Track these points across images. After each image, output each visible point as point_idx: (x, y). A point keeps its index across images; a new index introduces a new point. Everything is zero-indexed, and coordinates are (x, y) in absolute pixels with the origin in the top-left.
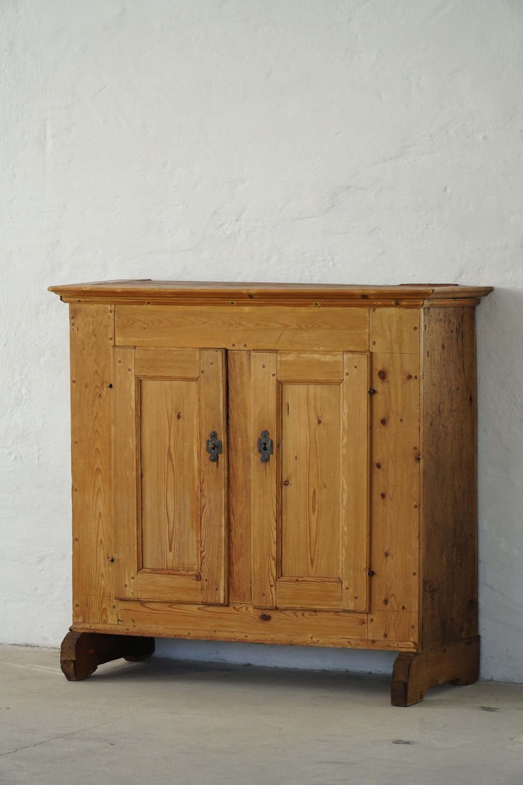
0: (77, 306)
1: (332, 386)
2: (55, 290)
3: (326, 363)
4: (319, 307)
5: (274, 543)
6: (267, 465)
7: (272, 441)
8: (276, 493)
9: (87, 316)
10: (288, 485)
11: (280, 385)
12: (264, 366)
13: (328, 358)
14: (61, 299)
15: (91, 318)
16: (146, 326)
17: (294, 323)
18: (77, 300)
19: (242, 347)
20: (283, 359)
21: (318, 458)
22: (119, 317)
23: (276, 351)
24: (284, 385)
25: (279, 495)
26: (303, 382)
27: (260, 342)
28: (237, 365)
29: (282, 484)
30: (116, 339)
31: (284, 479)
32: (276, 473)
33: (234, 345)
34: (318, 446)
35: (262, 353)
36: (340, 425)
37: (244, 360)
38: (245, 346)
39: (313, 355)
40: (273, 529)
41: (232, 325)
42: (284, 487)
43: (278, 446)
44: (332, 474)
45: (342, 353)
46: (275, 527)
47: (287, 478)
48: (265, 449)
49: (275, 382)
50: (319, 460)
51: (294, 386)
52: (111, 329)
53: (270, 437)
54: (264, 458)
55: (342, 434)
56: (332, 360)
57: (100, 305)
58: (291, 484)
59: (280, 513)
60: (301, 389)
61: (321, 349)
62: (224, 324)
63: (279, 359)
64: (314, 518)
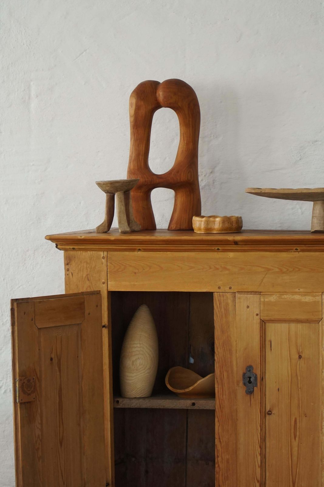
0: (72, 253)
1: (311, 324)
2: (52, 238)
3: (306, 303)
4: (299, 252)
5: (259, 467)
6: (252, 397)
7: (256, 375)
8: (260, 422)
9: (81, 262)
10: (271, 414)
11: (263, 323)
12: (248, 307)
13: (308, 299)
14: (57, 247)
15: (85, 264)
16: (137, 271)
17: (275, 267)
18: (72, 247)
19: (227, 289)
20: (266, 300)
21: (299, 390)
22: (111, 263)
23: (259, 293)
24: (267, 324)
25: (263, 424)
26: (285, 321)
27: (244, 285)
28: (223, 306)
29: (266, 413)
30: (109, 283)
31: (268, 409)
32: (260, 404)
33: (219, 288)
34: (299, 378)
35: (246, 295)
36: (319, 359)
37: (230, 302)
38: (230, 288)
39: (294, 296)
40: (258, 455)
41: (217, 269)
42: (267, 417)
43: (262, 379)
44: (312, 404)
45: (321, 293)
46: (260, 452)
47: (270, 409)
48: (250, 382)
49: (259, 320)
50: (300, 391)
51: (276, 324)
52: (104, 274)
53: (254, 371)
54: (249, 391)
55: (321, 368)
56: (311, 301)
57: (93, 252)
58: (274, 414)
59: (263, 439)
60: (284, 327)
61: (301, 290)
62: (210, 268)
63: (262, 300)
64: (295, 444)
